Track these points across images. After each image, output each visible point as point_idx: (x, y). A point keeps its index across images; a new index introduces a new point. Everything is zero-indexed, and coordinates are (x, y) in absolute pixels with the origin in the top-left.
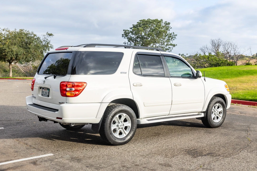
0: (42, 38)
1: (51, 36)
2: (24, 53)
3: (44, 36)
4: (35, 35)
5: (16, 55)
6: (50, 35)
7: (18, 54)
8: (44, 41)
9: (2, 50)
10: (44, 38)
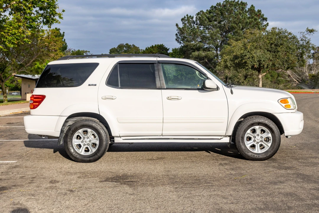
0: (299, 37)
1: (312, 33)
2: (271, 58)
3: (302, 33)
4: (290, 34)
5: (258, 61)
6: (311, 31)
7: (261, 60)
8: (301, 40)
9: (243, 57)
10: (301, 36)
